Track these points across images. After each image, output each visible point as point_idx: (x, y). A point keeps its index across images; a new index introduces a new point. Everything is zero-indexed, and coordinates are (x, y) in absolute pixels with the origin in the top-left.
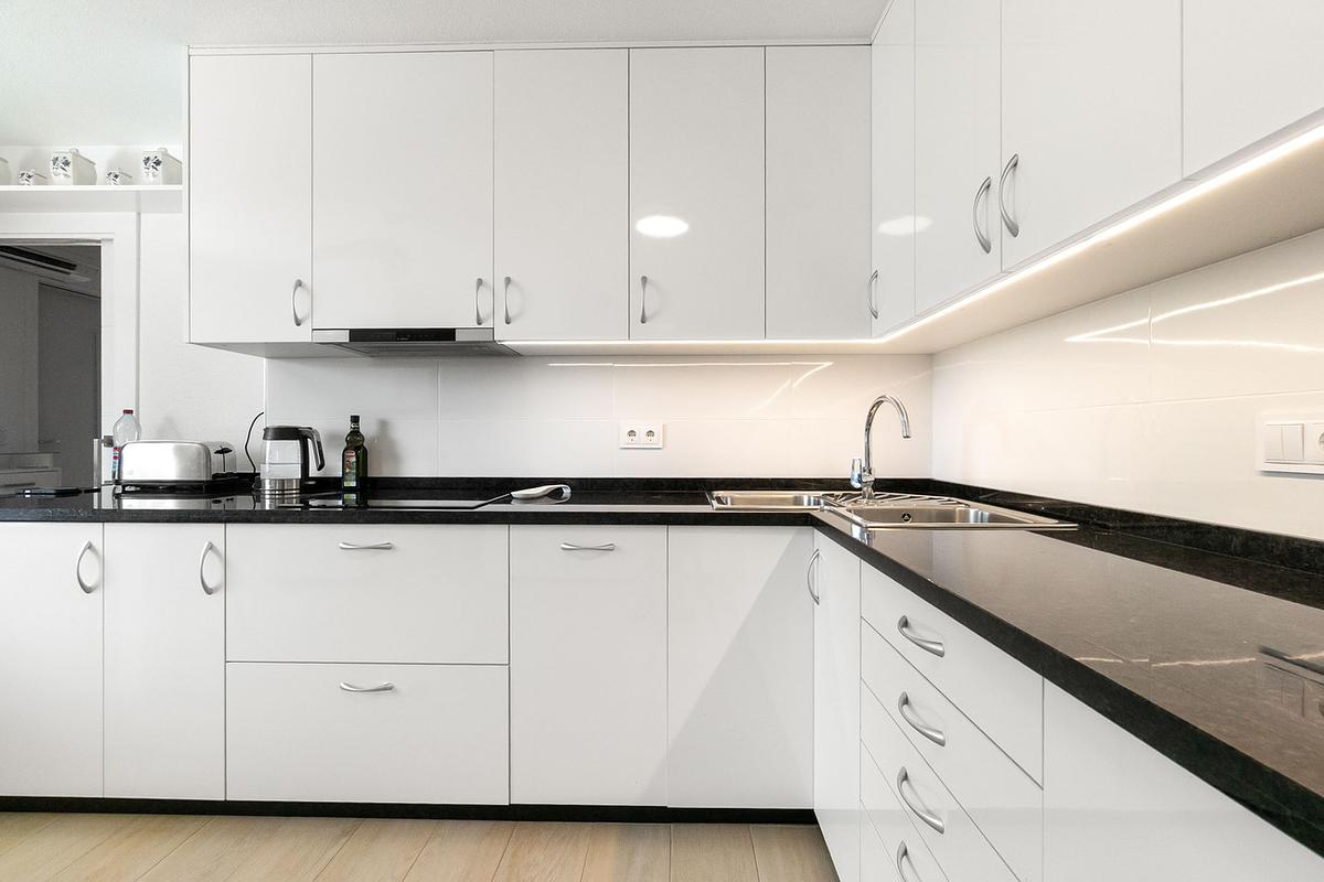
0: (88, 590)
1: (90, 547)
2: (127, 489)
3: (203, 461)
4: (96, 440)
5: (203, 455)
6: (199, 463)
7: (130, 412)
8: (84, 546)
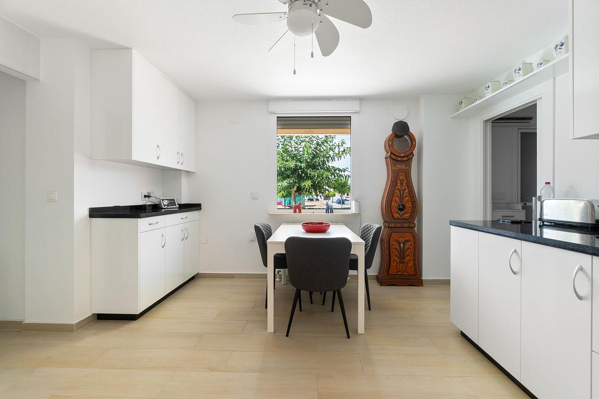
0: (515, 273)
1: (515, 251)
2: (545, 223)
3: (589, 211)
4: (533, 198)
5: (589, 207)
6: (587, 212)
7: (549, 183)
8: (513, 250)
